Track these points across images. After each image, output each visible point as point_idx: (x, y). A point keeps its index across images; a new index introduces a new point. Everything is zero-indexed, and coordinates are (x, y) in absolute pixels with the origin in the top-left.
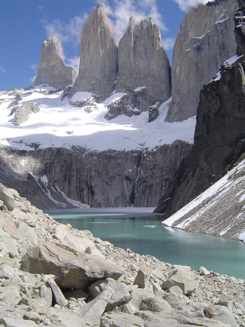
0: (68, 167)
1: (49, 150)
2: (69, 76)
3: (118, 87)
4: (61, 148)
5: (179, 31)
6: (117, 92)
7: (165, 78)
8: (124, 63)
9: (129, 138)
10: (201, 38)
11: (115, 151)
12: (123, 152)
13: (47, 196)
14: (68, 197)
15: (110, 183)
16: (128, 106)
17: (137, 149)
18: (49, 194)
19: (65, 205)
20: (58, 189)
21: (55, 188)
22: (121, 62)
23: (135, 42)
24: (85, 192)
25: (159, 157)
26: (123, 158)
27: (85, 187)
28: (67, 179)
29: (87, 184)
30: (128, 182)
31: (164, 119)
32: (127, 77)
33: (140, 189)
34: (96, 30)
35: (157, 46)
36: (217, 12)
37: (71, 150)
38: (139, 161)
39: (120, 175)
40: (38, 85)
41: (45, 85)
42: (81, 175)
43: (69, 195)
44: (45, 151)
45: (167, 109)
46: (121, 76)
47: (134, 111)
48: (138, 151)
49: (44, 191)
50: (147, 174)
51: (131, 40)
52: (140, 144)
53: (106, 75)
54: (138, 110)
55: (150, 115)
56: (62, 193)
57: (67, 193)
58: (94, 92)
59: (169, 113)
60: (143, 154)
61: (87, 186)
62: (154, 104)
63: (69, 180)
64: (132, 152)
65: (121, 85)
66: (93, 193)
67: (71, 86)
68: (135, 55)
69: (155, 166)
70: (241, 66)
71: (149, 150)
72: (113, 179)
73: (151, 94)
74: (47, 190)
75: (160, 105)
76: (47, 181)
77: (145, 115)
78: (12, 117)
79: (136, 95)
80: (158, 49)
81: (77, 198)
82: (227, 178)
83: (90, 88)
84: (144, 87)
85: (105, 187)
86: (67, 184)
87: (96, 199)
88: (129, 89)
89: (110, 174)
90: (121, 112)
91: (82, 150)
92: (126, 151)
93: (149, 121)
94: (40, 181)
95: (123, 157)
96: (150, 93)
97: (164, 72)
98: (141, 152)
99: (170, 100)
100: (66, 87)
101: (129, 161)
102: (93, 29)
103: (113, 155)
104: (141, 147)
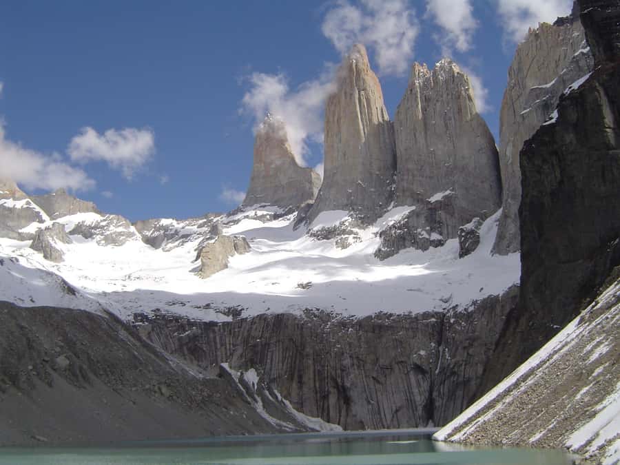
0: (297, 350)
1: (260, 319)
2: (308, 185)
3: (398, 197)
4: (283, 315)
5: (508, 80)
6: (396, 206)
7: (488, 172)
8: (406, 150)
9: (419, 290)
10: (548, 86)
11: (391, 315)
12: (408, 317)
13: (254, 410)
14: (297, 410)
15: (382, 379)
16: (419, 230)
17: (436, 310)
18: (259, 407)
19: (289, 426)
20: (279, 395)
21: (272, 394)
22: (401, 149)
23: (424, 110)
24: (333, 400)
25: (481, 323)
26: (407, 329)
27: (332, 390)
28: (295, 374)
29: (336, 383)
30: (420, 376)
31: (491, 248)
32: (413, 176)
33: (445, 389)
34: (351, 94)
35: (467, 113)
36: (576, 34)
37: (304, 316)
38: (441, 333)
39: (402, 362)
40: (251, 206)
41: (264, 204)
42: (323, 366)
43: (300, 407)
44: (253, 321)
45: (495, 229)
46: (403, 175)
47: (432, 239)
48: (437, 313)
49: (249, 399)
50: (458, 358)
51: (417, 106)
52: (441, 300)
53: (374, 176)
54: (440, 237)
55: (461, 243)
56: (287, 402)
57: (297, 403)
58: (353, 209)
59: (500, 237)
60: (449, 318)
61: (337, 386)
62: (469, 221)
63: (300, 377)
64: (426, 315)
65: (404, 191)
66: (347, 401)
67: (311, 202)
68: (426, 133)
69: (473, 340)
70: (599, 88)
71: (459, 309)
72: (387, 372)
73: (464, 204)
74: (256, 396)
75: (480, 224)
76: (256, 379)
77: (453, 244)
78: (199, 263)
79: (433, 209)
80: (469, 117)
81: (315, 412)
82: (577, 323)
83: (345, 202)
84: (448, 192)
85: (372, 387)
86: (295, 385)
87: (354, 413)
88: (420, 197)
89: (381, 361)
90: (407, 243)
91: (324, 317)
92: (413, 315)
93: (461, 256)
94: (242, 380)
95: (407, 326)
96: (461, 203)
97: (484, 159)
98: (444, 315)
99: (499, 213)
100: (303, 205)
101: (419, 335)
102: (345, 93)
103: (387, 322)
104: (445, 305)
